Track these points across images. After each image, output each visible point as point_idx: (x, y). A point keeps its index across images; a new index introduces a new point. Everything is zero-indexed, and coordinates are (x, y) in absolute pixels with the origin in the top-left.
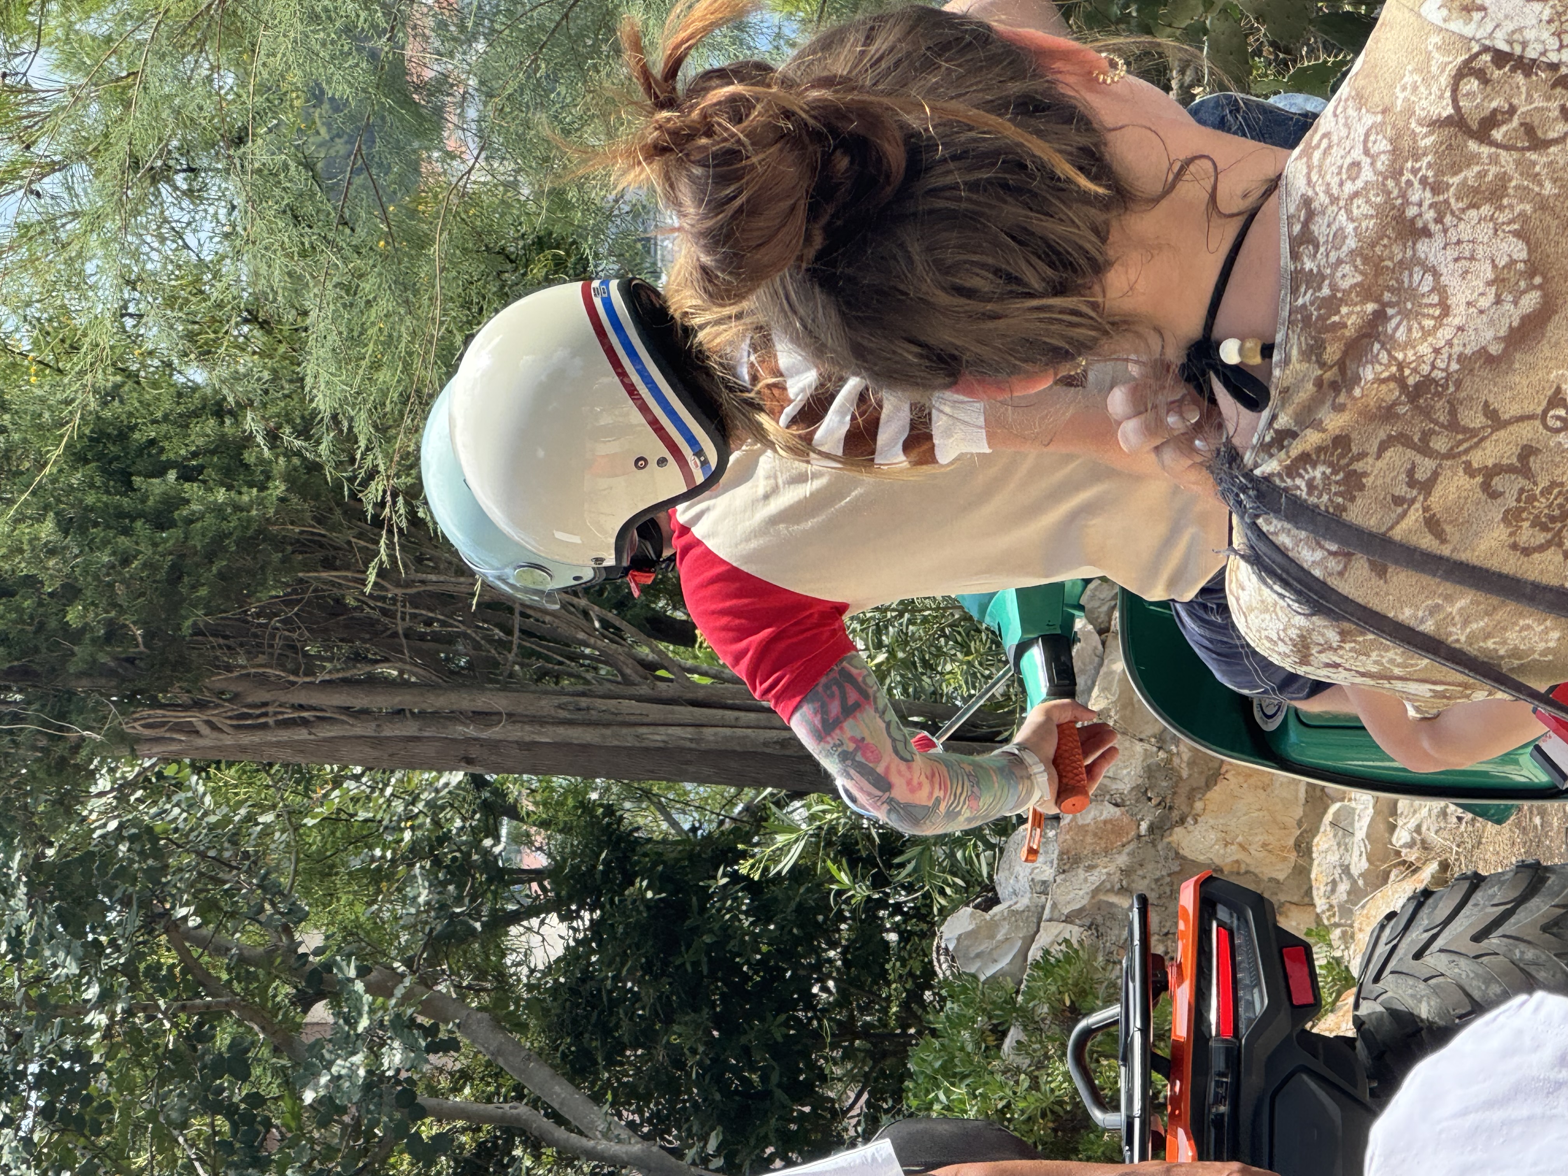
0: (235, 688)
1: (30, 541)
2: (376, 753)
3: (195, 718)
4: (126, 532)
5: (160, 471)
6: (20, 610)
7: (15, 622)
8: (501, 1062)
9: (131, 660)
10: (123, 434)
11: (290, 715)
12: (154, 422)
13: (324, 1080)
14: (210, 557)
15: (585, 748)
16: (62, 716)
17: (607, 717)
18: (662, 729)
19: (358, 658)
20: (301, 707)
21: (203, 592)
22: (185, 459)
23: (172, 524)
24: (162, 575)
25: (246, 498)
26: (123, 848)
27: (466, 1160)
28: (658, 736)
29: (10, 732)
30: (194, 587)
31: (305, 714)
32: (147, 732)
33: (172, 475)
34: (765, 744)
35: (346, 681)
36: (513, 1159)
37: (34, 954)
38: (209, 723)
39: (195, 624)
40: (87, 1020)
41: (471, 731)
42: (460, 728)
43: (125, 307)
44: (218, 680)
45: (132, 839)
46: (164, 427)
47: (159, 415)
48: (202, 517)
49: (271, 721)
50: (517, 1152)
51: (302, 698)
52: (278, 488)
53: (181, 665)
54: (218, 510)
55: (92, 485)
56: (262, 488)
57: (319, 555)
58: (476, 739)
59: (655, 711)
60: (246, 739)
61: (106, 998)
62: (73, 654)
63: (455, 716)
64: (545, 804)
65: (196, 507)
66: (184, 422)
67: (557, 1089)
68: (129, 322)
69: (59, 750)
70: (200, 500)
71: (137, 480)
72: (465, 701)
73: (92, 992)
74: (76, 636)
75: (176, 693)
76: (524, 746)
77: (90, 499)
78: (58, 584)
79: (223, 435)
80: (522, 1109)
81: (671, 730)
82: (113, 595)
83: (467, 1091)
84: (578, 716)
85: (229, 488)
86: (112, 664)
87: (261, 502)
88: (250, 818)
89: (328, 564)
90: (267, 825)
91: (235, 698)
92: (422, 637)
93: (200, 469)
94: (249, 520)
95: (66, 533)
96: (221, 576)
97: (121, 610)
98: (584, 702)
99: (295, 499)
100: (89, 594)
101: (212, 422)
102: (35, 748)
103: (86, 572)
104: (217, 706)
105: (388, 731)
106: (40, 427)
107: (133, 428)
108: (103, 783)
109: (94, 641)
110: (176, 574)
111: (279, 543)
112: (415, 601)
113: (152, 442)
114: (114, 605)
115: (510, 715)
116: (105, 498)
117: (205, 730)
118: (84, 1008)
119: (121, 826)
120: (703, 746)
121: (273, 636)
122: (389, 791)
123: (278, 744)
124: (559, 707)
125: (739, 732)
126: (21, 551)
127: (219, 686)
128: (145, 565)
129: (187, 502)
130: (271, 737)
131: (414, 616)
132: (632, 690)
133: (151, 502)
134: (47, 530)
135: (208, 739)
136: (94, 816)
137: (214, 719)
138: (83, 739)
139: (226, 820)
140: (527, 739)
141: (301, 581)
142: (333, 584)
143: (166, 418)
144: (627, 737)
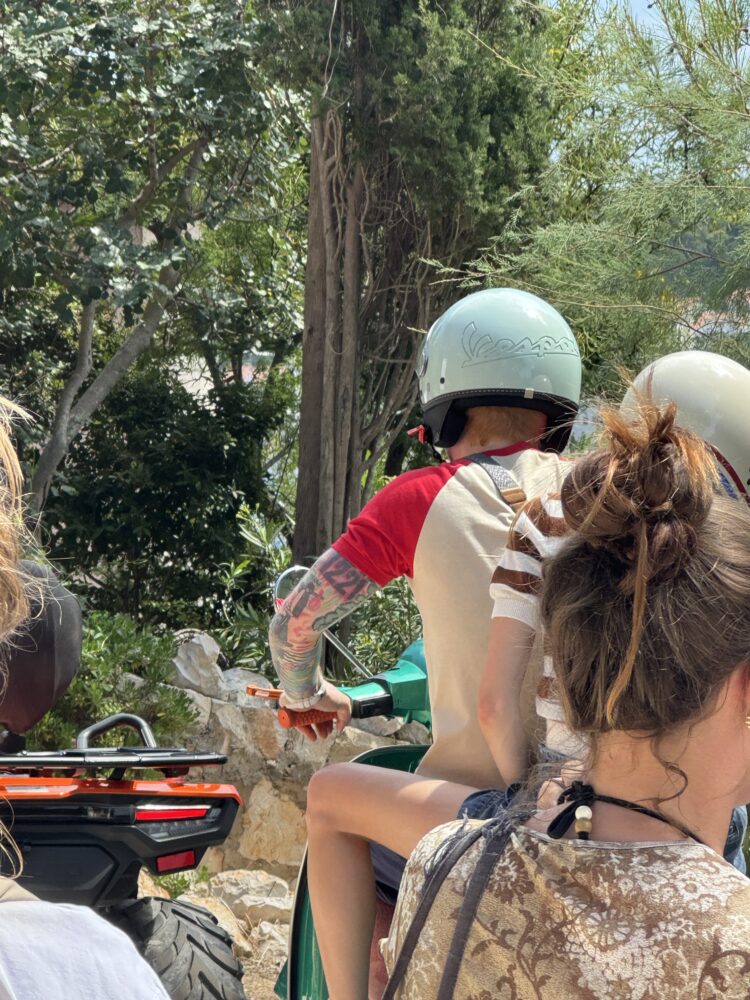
0: (356, 182)
1: (448, 50)
2: (315, 272)
3: (337, 156)
4: (455, 111)
5: (494, 132)
6: (404, 44)
7: (397, 41)
8: (118, 353)
9: (373, 115)
10: (517, 109)
11: (339, 218)
12: (526, 128)
13: (106, 240)
14: (440, 165)
15: (320, 405)
16: (337, 71)
17: (340, 419)
18: (332, 455)
19: (376, 260)
20: (344, 224)
21: (417, 160)
22: (502, 149)
23: (460, 140)
24: (427, 134)
25: (477, 187)
26: (253, 111)
27: (55, 332)
28: (327, 451)
29: (327, 38)
30: (420, 155)
31: (340, 226)
32: (327, 126)
33: (491, 140)
34: (323, 521)
35: (361, 252)
36: (56, 362)
37: (185, 55)
38: (333, 165)
39: (396, 156)
40: (143, 89)
41: (330, 332)
42: (332, 325)
43: (598, 109)
44: (361, 171)
45: (259, 117)
46: (522, 135)
47: (530, 131)
48: (465, 159)
49: (335, 204)
50: (61, 364)
51: (350, 224)
52: (484, 208)
53: (370, 147)
54: (469, 170)
55: (484, 89)
56: (484, 198)
57: (441, 234)
58: (325, 336)
59: (343, 450)
60: (324, 189)
61: (157, 101)
62: (377, 78)
63: (339, 323)
64: (283, 380)
65: (471, 155)
66: (525, 147)
67: (102, 389)
68: (589, 112)
69: (315, 69)
70: (476, 159)
71: (488, 118)
72: (349, 328)
73: (161, 92)
74: (388, 80)
75: (353, 144)
76: (321, 367)
77: (476, 88)
78: (421, 68)
79: (517, 173)
80: (88, 367)
81: (331, 460)
82: (415, 103)
83: (100, 332)
84: (340, 401)
85: (484, 177)
86: (371, 103)
87: (474, 197)
88: (272, 192)
89: (436, 240)
90: (268, 202)
91: (350, 182)
92: (389, 301)
93: (496, 158)
94: (463, 190)
95: (454, 73)
96: (428, 172)
97: (405, 109)
98: (349, 405)
99: (477, 219)
100: (415, 88)
101: (525, 165)
102: (316, 54)
103: (429, 86)
104: (344, 171)
105: (329, 280)
106: (522, 56)
107: (521, 115)
108: (295, 98)
109: (385, 91)
110: (430, 144)
111: (449, 209)
112: (413, 296)
113: (512, 127)
114: (408, 104)
115: (340, 357)
116: (476, 97)
117: (329, 162)
118: (151, 87)
119: (267, 110)
120: (321, 481)
121: (389, 205)
122: (291, 280)
123: (320, 210)
124: (346, 389)
125: (331, 504)
126: (442, 44)
127: (357, 171)
128: (434, 123)
129: (475, 150)
130: (325, 204)
131: (403, 295)
132: (357, 435)
133: (474, 126)
134: (456, 61)
135: (323, 165)
136: (273, 92)
137: (336, 168)
138: (323, 84)
139: (271, 176)
140: (325, 368)
141: (425, 223)
142: (423, 244)
143: (528, 136)
144: (327, 432)
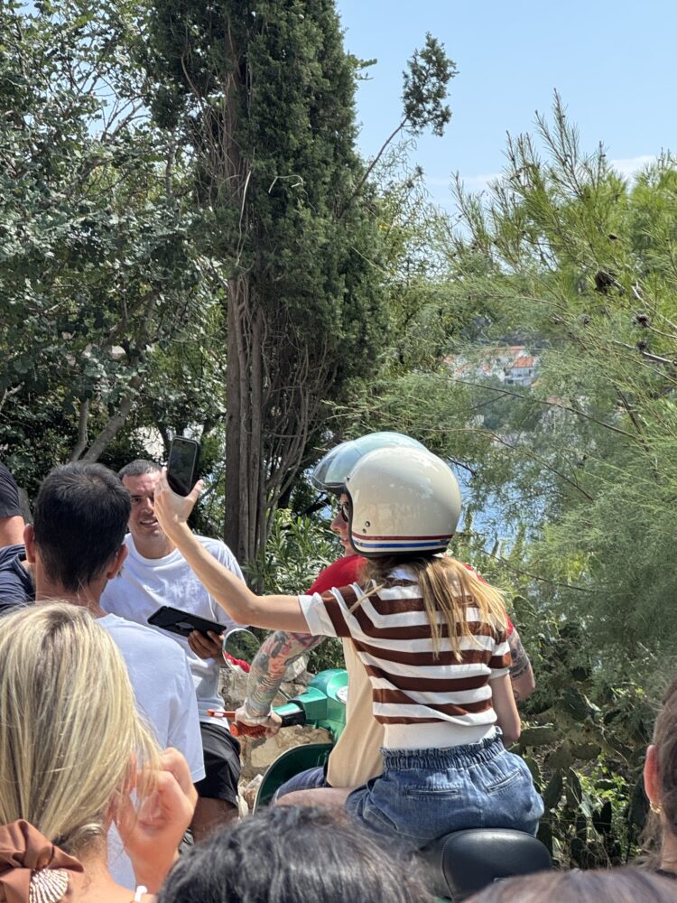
0: (258, 320)
1: (317, 233)
2: (232, 379)
3: (245, 303)
4: (322, 272)
5: (347, 286)
6: (288, 229)
7: (283, 228)
8: (104, 431)
9: (268, 276)
10: (363, 269)
11: (248, 343)
12: (368, 282)
13: (96, 360)
14: (313, 308)
15: (238, 467)
16: (245, 249)
17: (251, 474)
18: (247, 499)
19: (272, 369)
20: (251, 347)
21: (299, 306)
22: (353, 295)
23: (326, 291)
24: (305, 288)
25: (338, 322)
26: (189, 272)
27: (62, 416)
28: (244, 497)
29: (238, 227)
30: (300, 302)
31: (248, 349)
32: (239, 283)
33: (346, 290)
34: (242, 542)
35: (262, 365)
36: (63, 436)
37: (144, 238)
38: (243, 309)
39: (285, 303)
40: (117, 260)
41: (243, 419)
42: (245, 414)
43: (412, 263)
44: (261, 312)
45: (192, 276)
46: (366, 286)
47: (371, 284)
48: (330, 304)
49: (245, 335)
50: (66, 437)
51: (255, 347)
52: (342, 335)
53: (268, 297)
54: (333, 311)
55: (341, 257)
56: (342, 329)
57: (314, 353)
58: (240, 421)
59: (254, 495)
60: (237, 325)
61: (126, 268)
62: (271, 252)
63: (250, 412)
64: (210, 443)
65: (334, 301)
66: (369, 295)
67: (94, 455)
68: (405, 264)
69: (231, 249)
70: (336, 303)
71: (344, 276)
72: (256, 417)
73: (128, 262)
74: (278, 253)
75: (256, 295)
76: (238, 441)
77: (335, 257)
78: (300, 245)
79: (364, 311)
80: (85, 442)
81: (247, 502)
82: (295, 268)
83: (91, 415)
84: (251, 464)
85: (342, 315)
86: (267, 268)
87: (336, 328)
88: (201, 324)
89: (311, 357)
90: (199, 331)
91: (254, 319)
92: (282, 395)
93: (349, 302)
94: (329, 324)
95: (321, 247)
96: (306, 312)
97: (290, 272)
98: (257, 466)
99: (338, 342)
100: (297, 258)
101: (369, 306)
102: (231, 238)
103: (305, 256)
104: (251, 312)
105: (242, 385)
106: (364, 235)
107: (365, 273)
108: (216, 264)
109: (276, 261)
110: (305, 294)
111: (319, 337)
112: (297, 392)
113: (360, 281)
114: (292, 268)
115: (251, 435)
116: (336, 263)
117: (240, 307)
118: (122, 260)
119: (197, 271)
120: (240, 516)
121: (280, 334)
122: (215, 381)
123: (235, 339)
124: (255, 456)
125: (247, 531)
126: (313, 229)
127: (259, 313)
128: (309, 281)
129: (336, 298)
130: (238, 335)
131: (290, 392)
132: (263, 485)
133: (334, 282)
134: (322, 240)
135: (237, 309)
136: (201, 260)
137: (245, 311)
138: (236, 257)
139: (201, 314)
140: (241, 443)
141: (304, 345)
142: (303, 359)
143: (370, 287)
144: (243, 484)
